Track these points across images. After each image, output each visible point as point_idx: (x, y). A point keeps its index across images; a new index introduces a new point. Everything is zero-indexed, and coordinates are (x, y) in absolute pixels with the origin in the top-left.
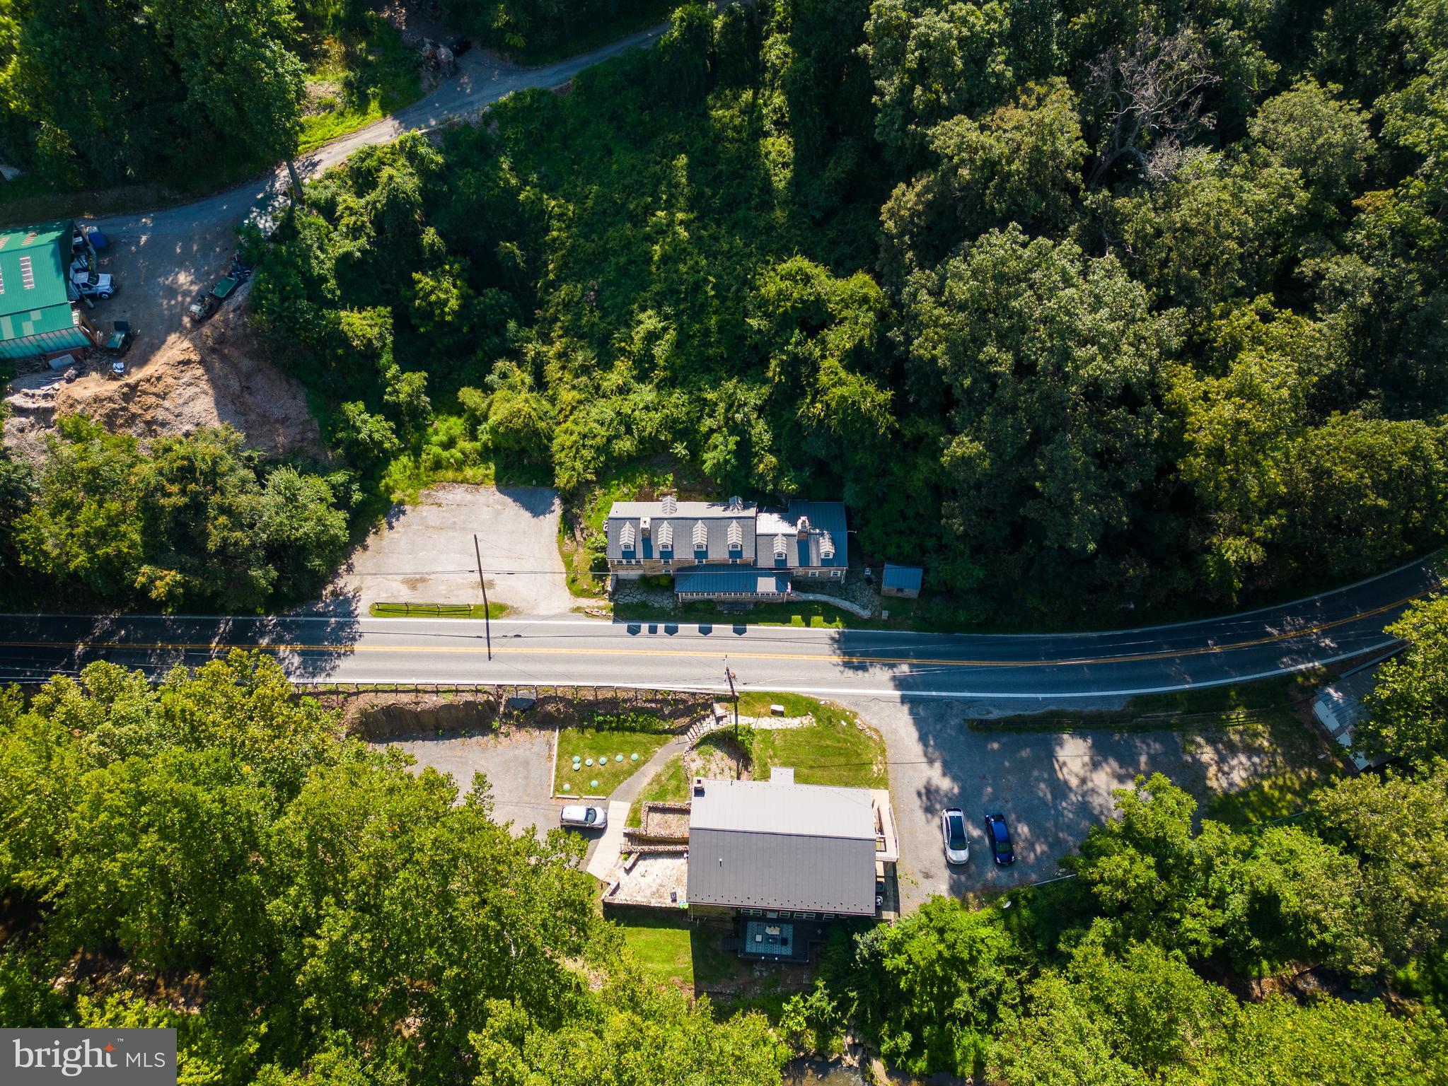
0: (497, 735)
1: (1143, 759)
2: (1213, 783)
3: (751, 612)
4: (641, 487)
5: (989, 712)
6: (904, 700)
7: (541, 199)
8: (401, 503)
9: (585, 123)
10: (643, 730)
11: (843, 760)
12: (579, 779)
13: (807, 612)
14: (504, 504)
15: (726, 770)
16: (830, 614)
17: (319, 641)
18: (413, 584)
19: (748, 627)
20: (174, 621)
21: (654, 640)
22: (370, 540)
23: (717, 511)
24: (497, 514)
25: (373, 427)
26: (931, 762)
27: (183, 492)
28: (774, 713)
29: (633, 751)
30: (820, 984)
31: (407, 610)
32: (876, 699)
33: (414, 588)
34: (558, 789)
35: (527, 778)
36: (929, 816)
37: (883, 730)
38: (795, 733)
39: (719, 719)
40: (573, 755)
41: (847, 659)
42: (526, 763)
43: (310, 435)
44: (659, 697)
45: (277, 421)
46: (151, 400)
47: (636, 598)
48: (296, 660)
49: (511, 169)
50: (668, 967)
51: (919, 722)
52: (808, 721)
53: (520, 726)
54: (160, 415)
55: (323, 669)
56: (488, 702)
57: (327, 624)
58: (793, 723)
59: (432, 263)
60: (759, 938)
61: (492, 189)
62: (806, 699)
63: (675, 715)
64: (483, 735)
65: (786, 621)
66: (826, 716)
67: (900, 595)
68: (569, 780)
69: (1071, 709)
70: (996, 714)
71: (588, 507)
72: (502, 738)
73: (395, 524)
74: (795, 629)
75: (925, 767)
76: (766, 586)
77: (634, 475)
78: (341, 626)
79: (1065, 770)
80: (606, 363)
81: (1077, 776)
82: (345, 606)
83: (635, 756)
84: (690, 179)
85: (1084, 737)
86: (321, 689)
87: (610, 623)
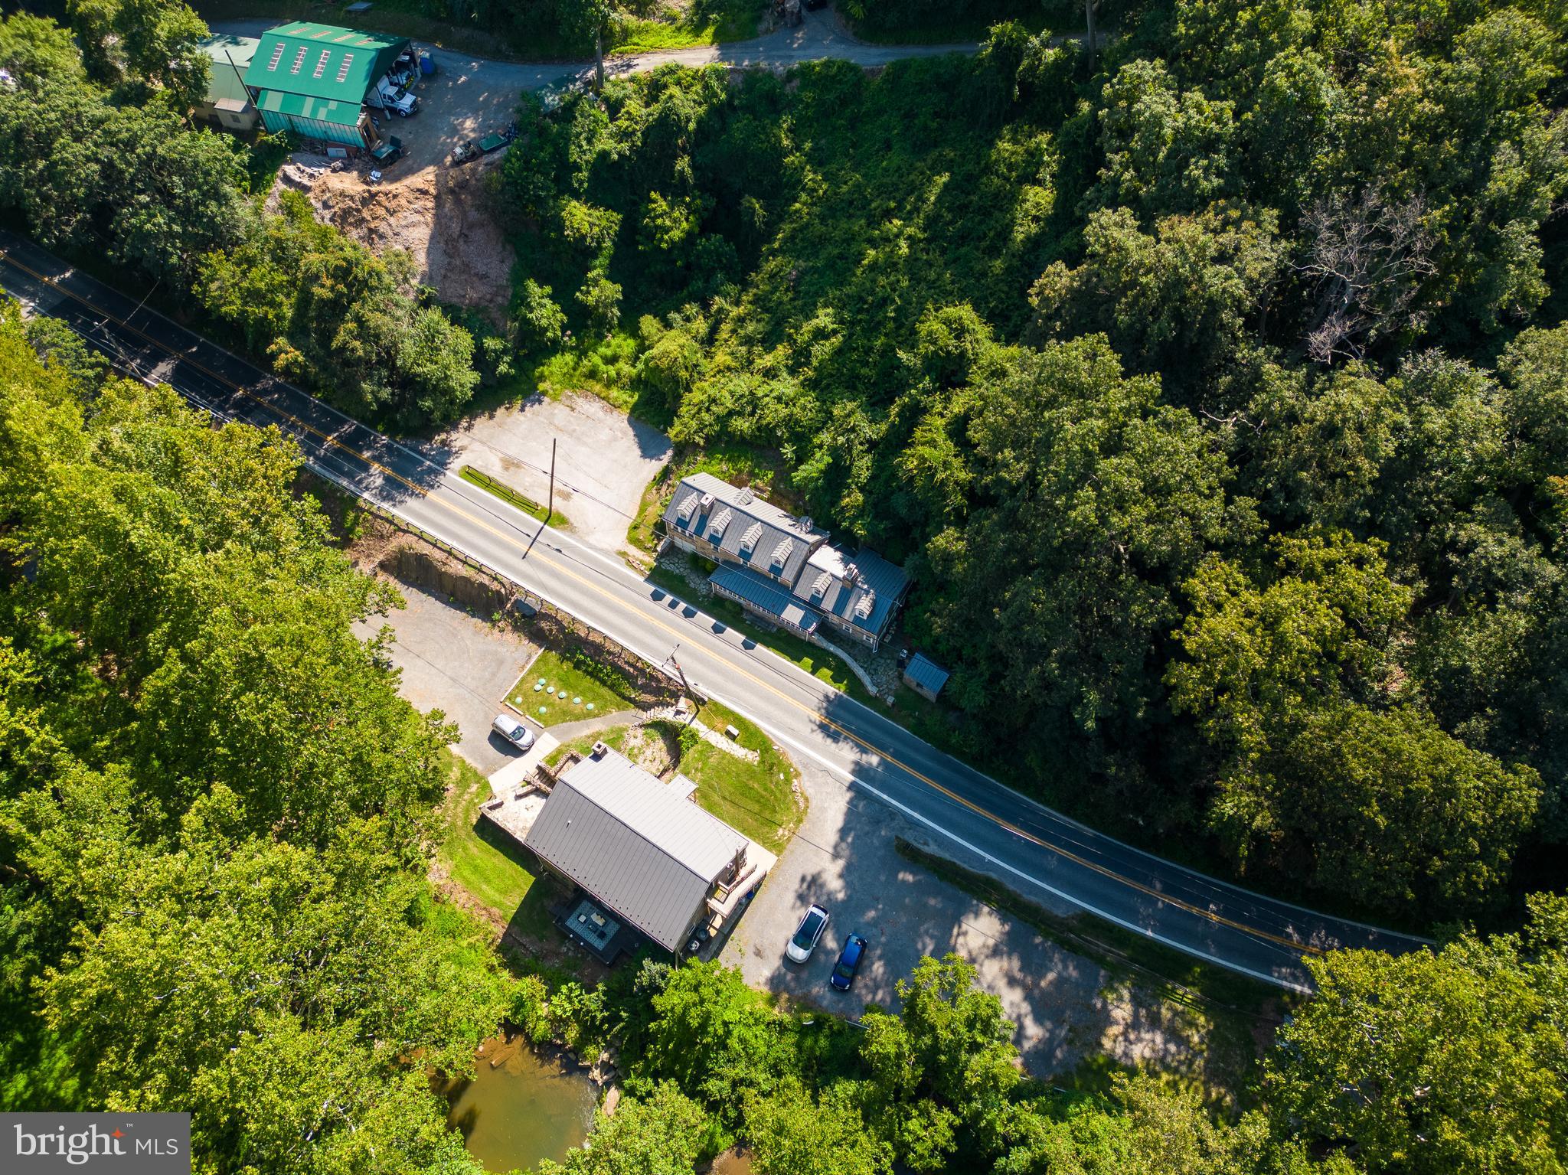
0: (494, 626)
1: (1051, 976)
2: (1107, 1043)
3: (770, 634)
4: (740, 471)
5: (926, 844)
6: (852, 787)
7: (803, 169)
8: (544, 393)
9: (880, 112)
10: (612, 687)
11: (756, 808)
12: (533, 699)
13: (819, 660)
14: (625, 433)
15: (658, 761)
16: (841, 673)
17: (405, 474)
18: (510, 464)
19: (759, 647)
20: (316, 406)
21: (669, 614)
22: (500, 412)
23: (785, 524)
24: (615, 439)
25: (545, 312)
26: (836, 856)
27: (332, 289)
28: (728, 733)
29: (593, 700)
30: (601, 987)
31: (489, 484)
32: (827, 772)
33: (507, 469)
34: (511, 697)
35: (494, 675)
36: (799, 903)
37: (813, 803)
38: (734, 760)
39: (678, 712)
40: (542, 676)
41: (826, 721)
42: (501, 662)
43: (500, 300)
44: (639, 665)
45: (476, 275)
46: (381, 212)
47: (676, 568)
48: (379, 481)
49: (790, 130)
50: (497, 897)
51: (851, 814)
52: (752, 757)
53: (516, 628)
54: (383, 227)
55: (393, 499)
56: (498, 592)
57: (421, 463)
58: (738, 751)
59: (675, 190)
60: (583, 919)
61: (762, 142)
62: (763, 736)
63: (645, 688)
64: (484, 620)
65: (796, 658)
66: (772, 761)
67: (919, 690)
68: (525, 696)
69: (1011, 887)
70: (932, 849)
71: (684, 467)
72: (496, 630)
73: (527, 409)
74: (799, 671)
75: (827, 857)
76: (793, 615)
77: (739, 457)
78: (431, 471)
79: (961, 940)
80: (769, 342)
81: (970, 952)
82: (445, 455)
83: (591, 706)
84: (939, 198)
85: (1003, 920)
86: (382, 513)
87: (641, 579)
